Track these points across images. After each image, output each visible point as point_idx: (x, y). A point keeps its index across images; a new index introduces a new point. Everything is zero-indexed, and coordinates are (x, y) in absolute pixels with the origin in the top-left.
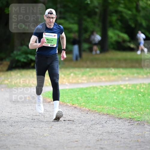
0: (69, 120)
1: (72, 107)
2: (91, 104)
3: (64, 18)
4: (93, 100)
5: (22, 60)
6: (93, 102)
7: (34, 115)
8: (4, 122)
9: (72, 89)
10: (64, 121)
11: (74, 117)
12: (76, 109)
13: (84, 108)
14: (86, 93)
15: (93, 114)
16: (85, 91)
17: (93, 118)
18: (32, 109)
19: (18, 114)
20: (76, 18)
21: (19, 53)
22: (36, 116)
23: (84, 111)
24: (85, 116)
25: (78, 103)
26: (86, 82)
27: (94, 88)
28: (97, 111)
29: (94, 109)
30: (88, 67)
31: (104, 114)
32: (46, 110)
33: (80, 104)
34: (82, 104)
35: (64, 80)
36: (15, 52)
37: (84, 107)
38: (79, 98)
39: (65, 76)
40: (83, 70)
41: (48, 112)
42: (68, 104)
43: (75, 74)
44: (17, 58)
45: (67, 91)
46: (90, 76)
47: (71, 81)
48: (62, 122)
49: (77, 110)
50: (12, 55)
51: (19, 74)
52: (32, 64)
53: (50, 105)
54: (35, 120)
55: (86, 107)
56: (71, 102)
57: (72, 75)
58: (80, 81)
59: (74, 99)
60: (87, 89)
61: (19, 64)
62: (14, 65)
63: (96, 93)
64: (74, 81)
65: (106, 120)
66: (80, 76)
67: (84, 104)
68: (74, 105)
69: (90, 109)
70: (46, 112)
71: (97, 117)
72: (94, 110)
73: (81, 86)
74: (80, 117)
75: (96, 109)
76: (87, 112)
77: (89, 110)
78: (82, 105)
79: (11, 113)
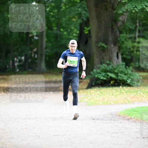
3: (143, 37)
5: (102, 78)
7: (113, 132)
10: (143, 138)
18: (111, 127)
19: (97, 131)
21: (98, 71)
22: (115, 133)
32: (125, 128)
35: (144, 98)
36: (95, 70)
39: (144, 93)
41: (127, 129)
44: (96, 76)
45: (146, 108)
48: (141, 140)
50: (92, 73)
51: (98, 92)
52: (112, 83)
53: (129, 122)
54: (114, 137)
61: (99, 82)
70: (125, 129)
79: (91, 130)
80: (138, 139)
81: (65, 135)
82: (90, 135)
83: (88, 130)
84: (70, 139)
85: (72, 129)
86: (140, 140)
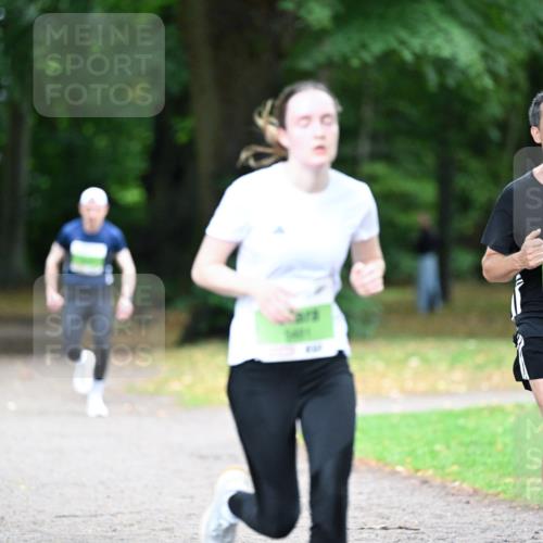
0: (400, 528)
1: (413, 481)
2: (481, 468)
4: (490, 456)
6: (489, 461)
8: (167, 530)
9: (414, 416)
10: (385, 528)
11: (420, 515)
12: (425, 486)
13: (457, 484)
14: (463, 429)
15: (489, 506)
16: (461, 422)
17: (490, 519)
20: (430, 160)
23: (458, 495)
24: (459, 512)
25: (434, 467)
26: (463, 388)
27: (492, 410)
28: (502, 496)
29: (491, 487)
30: (471, 335)
31: (527, 508)
33: (443, 468)
34: (447, 471)
35: (386, 383)
37: (455, 481)
38: (438, 447)
39: (388, 364)
40: (453, 346)
42: (399, 468)
43: (425, 360)
45: (396, 420)
46: (479, 367)
47: (409, 385)
48: (377, 535)
49: (430, 490)
55: (463, 481)
56: (409, 460)
57: (414, 362)
58: (442, 386)
59: (420, 452)
60: (466, 413)
62: (203, 326)
63: (500, 430)
64: (422, 386)
65: (537, 528)
66: (443, 367)
67: (455, 468)
68: (420, 474)
69: (477, 486)
71: (505, 517)
72: (491, 491)
73: (447, 404)
74: (440, 517)
75: (500, 489)
76: (468, 499)
77: (476, 492)
78: (449, 474)
79: (192, 497)
80: (365, 534)
81: (96, 516)
82: (190, 515)
83: (184, 497)
84: (115, 531)
85: (122, 492)
86: (373, 536)
